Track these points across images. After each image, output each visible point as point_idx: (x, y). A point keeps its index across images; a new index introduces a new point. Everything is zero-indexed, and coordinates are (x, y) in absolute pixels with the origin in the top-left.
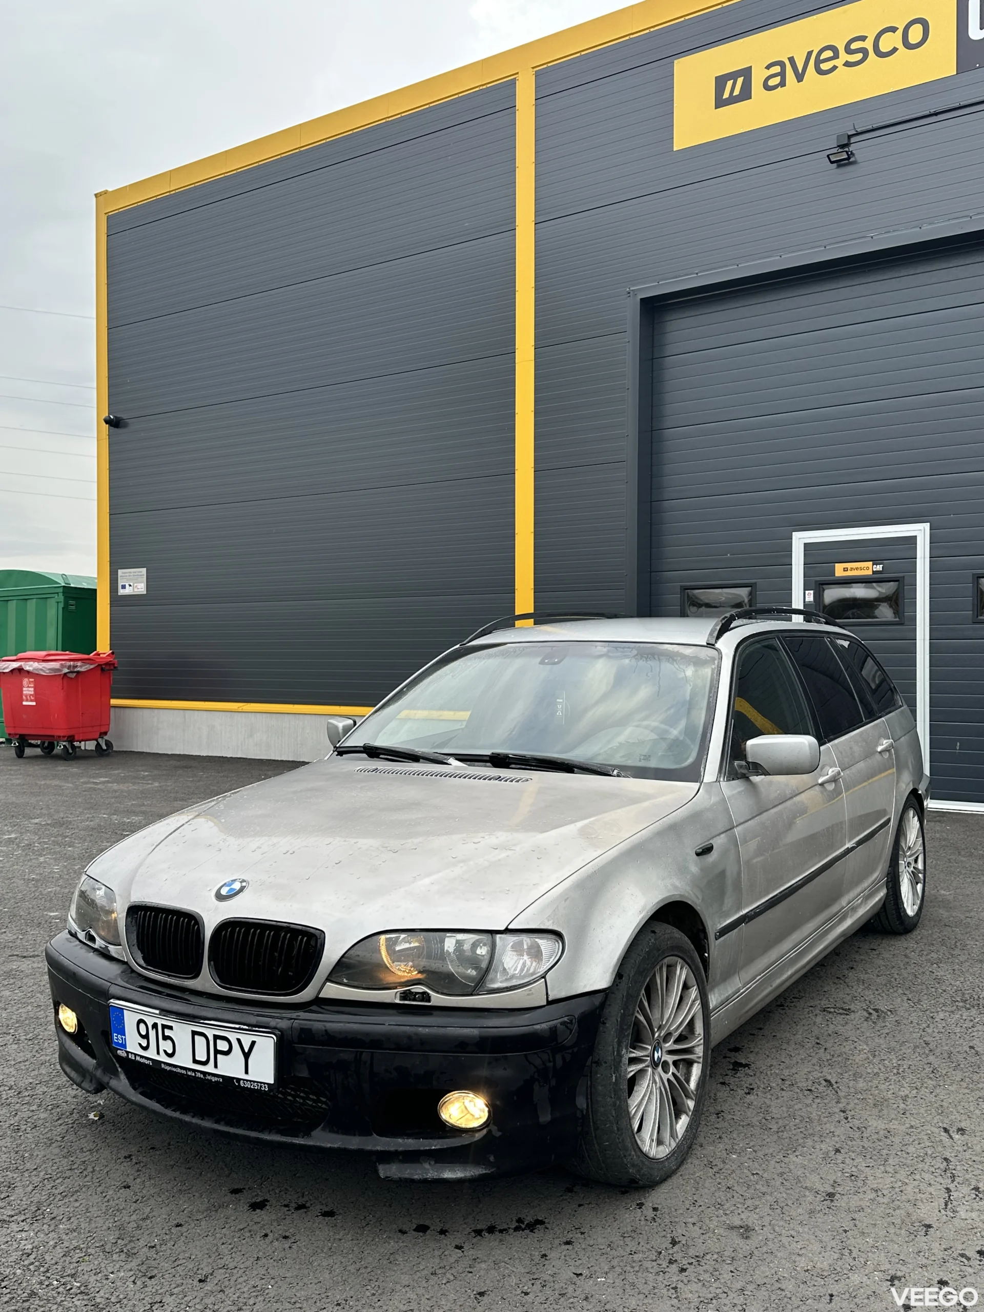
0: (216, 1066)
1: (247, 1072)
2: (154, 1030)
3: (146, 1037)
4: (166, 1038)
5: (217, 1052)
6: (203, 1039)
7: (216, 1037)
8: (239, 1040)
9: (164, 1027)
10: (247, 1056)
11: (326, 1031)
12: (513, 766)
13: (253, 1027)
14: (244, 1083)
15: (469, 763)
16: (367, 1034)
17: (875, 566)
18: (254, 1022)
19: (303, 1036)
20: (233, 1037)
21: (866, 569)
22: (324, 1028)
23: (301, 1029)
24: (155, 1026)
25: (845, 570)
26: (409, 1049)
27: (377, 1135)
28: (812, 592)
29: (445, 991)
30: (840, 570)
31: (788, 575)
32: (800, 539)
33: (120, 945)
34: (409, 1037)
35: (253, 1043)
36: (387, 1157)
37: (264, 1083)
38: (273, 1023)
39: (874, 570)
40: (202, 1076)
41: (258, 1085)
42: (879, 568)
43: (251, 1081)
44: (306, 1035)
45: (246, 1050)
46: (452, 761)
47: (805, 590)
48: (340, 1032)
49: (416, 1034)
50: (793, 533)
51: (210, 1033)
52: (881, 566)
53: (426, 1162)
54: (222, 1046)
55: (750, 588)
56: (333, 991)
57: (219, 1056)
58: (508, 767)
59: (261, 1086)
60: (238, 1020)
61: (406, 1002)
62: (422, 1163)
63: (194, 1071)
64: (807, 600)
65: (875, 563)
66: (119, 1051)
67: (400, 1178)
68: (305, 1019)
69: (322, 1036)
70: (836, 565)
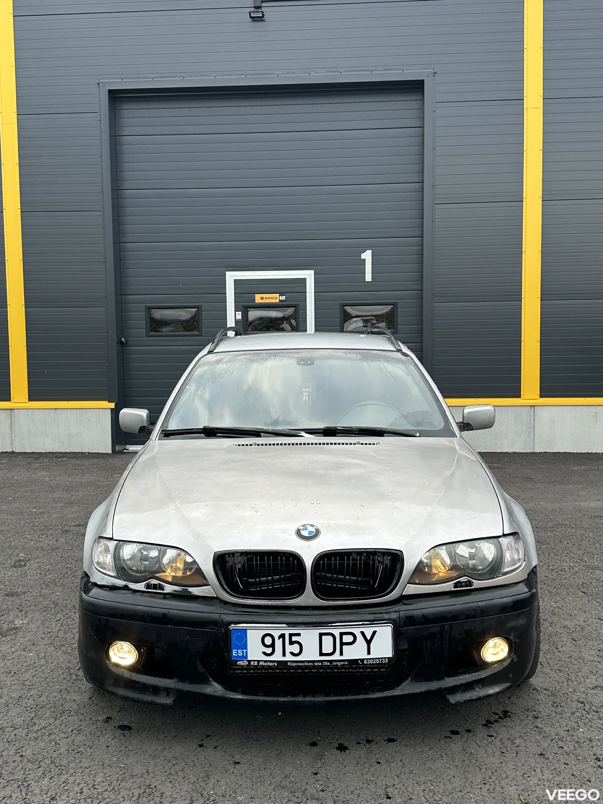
0: (341, 654)
1: (369, 653)
2: (281, 639)
3: (273, 646)
4: (291, 643)
5: (342, 644)
6: (331, 638)
7: (342, 634)
8: (362, 633)
9: (291, 635)
10: (369, 642)
11: (423, 615)
12: (339, 435)
13: (372, 622)
14: (367, 662)
15: (317, 435)
16: (449, 612)
17: (281, 297)
18: (373, 619)
19: (408, 621)
20: (357, 631)
21: (275, 298)
22: (421, 614)
23: (406, 617)
24: (282, 636)
25: (262, 298)
26: (474, 617)
27: (447, 677)
28: (240, 313)
29: (480, 578)
30: (258, 299)
31: (224, 301)
32: (231, 277)
33: (209, 585)
34: (475, 610)
35: (375, 632)
36: (454, 690)
37: (385, 658)
38: (386, 616)
39: (280, 299)
40: (329, 664)
41: (379, 661)
42: (283, 298)
43: (373, 659)
44: (410, 620)
45: (369, 638)
46: (303, 433)
47: (235, 311)
48: (433, 614)
49: (478, 607)
50: (227, 272)
51: (337, 632)
52: (285, 297)
53: (476, 687)
54: (348, 639)
55: (197, 309)
56: (412, 589)
57: (344, 647)
58: (335, 436)
59: (382, 661)
60: (359, 619)
61: (459, 589)
62: (474, 689)
63: (321, 661)
64: (237, 318)
65: (281, 294)
66: (238, 663)
67: (465, 701)
68: (404, 610)
69: (421, 619)
70: (256, 295)
